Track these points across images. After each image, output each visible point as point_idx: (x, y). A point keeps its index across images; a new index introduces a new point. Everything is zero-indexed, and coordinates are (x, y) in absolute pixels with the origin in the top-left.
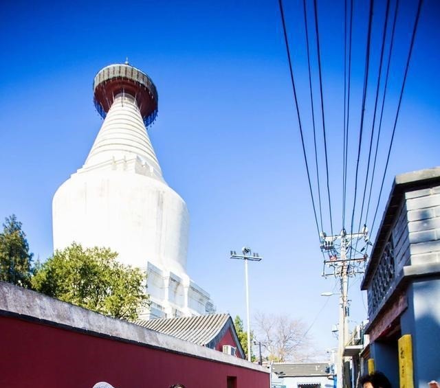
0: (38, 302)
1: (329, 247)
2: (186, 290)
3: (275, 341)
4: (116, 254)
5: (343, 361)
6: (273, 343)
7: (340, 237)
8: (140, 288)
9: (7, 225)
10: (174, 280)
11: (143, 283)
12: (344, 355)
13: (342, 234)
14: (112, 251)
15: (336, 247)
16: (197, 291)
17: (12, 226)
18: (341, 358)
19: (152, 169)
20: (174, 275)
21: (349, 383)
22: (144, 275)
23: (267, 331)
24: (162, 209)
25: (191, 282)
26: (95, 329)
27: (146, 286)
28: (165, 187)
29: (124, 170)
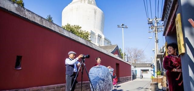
0: (53, 26)
1: (151, 23)
2: (103, 40)
3: (133, 57)
4: (81, 27)
5: (157, 60)
6: (132, 58)
7: (154, 20)
8: (88, 38)
9: (48, 18)
10: (99, 37)
11: (89, 37)
12: (157, 58)
13: (155, 18)
14: (80, 26)
15: (153, 23)
16: (107, 40)
17: (49, 18)
18: (156, 59)
19: (93, 2)
20: (99, 35)
21: (159, 68)
22: (89, 34)
23: (130, 53)
24: (96, 14)
25: (105, 37)
26: (71, 38)
27: (90, 37)
28: (97, 8)
29: (84, 3)
